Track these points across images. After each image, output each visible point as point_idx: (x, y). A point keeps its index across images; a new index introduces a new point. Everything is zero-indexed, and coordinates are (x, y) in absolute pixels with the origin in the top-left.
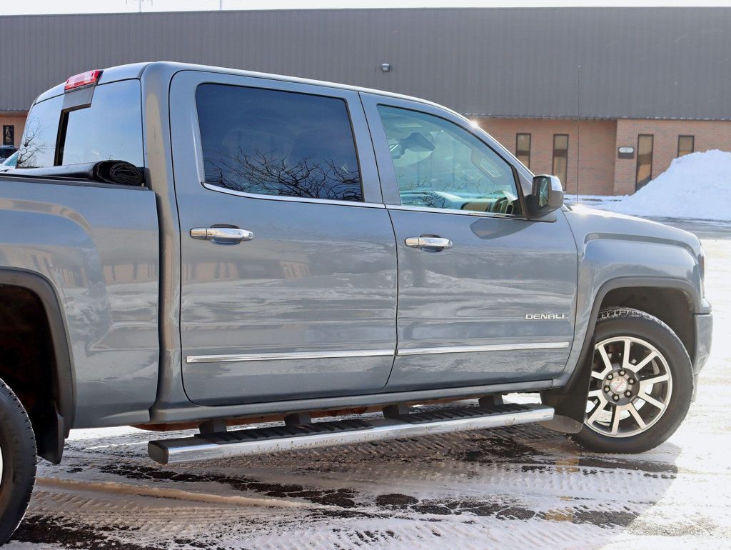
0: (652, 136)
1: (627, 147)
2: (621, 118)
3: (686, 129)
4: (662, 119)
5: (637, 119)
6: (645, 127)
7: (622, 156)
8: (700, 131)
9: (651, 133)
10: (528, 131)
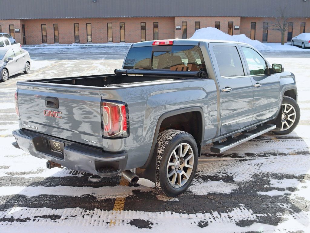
0: (187, 22)
1: (179, 26)
2: (176, 16)
3: (198, 20)
4: (190, 16)
5: (182, 16)
6: (184, 19)
7: (177, 29)
8: (202, 20)
9: (186, 21)
10: (145, 22)
